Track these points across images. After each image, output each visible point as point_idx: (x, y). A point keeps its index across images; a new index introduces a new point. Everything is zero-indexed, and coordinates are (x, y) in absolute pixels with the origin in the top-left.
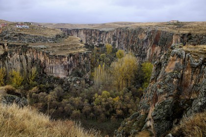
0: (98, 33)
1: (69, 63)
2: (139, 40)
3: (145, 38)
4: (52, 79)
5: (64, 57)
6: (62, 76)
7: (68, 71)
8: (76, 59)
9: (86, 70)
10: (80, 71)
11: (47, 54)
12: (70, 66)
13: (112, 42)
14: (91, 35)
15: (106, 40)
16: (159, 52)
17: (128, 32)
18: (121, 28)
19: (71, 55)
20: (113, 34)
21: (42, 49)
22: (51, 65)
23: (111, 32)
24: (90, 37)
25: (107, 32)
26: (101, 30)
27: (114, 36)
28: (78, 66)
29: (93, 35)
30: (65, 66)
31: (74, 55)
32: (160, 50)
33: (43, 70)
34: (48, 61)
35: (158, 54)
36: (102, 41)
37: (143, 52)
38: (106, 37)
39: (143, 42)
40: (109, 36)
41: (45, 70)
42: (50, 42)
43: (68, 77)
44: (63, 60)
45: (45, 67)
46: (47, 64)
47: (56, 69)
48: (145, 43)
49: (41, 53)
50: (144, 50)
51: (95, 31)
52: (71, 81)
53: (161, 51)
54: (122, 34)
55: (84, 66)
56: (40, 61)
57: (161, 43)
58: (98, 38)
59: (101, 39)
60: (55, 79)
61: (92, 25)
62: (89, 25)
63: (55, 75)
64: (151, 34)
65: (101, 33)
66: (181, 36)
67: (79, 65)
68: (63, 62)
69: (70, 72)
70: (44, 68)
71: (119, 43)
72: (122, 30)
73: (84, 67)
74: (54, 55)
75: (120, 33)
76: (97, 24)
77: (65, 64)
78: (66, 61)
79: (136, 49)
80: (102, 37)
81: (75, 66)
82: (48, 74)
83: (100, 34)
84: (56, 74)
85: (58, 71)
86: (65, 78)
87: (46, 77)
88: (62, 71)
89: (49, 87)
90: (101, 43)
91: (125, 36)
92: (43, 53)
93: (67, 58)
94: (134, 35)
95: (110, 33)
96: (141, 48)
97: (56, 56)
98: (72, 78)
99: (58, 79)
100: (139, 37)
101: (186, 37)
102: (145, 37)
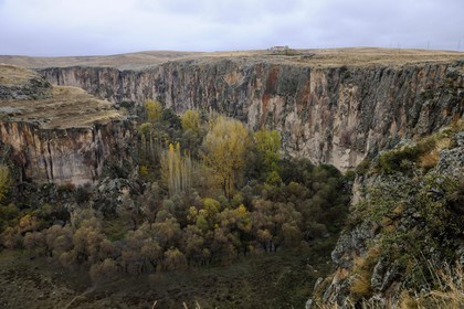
0: (114, 76)
1: (94, 145)
2: (227, 87)
3: (241, 81)
4: (54, 192)
5: (82, 131)
6: (78, 181)
7: (96, 167)
8: (109, 137)
9: (131, 161)
10: (120, 164)
11: (32, 127)
12: (98, 153)
13: (155, 95)
14: (97, 81)
15: (140, 92)
16: (280, 108)
17: (198, 70)
18: (175, 64)
19: (98, 126)
20: (156, 77)
21: (11, 115)
22: (47, 155)
23: (151, 72)
24: (94, 86)
25: (140, 74)
26: (122, 70)
27: (158, 82)
28: (113, 153)
29: (102, 81)
30: (87, 155)
31: (105, 126)
32: (282, 104)
33: (23, 171)
34: (38, 145)
35: (278, 112)
36: (127, 95)
37: (239, 111)
38: (137, 85)
39: (237, 91)
40: (145, 81)
41: (28, 172)
42: (19, 97)
43: (96, 183)
44: (81, 139)
45: (28, 162)
46: (34, 153)
47: (61, 165)
48: (242, 93)
49: (15, 126)
50: (241, 107)
51: (106, 72)
52: (107, 191)
53: (285, 106)
54: (180, 76)
55: (127, 150)
56: (12, 149)
57: (282, 90)
58: (116, 88)
59: (125, 91)
60: (61, 191)
61: (87, 59)
62: (77, 58)
63: (59, 182)
64: (255, 72)
65: (121, 75)
66: (328, 72)
67: (116, 150)
68: (80, 145)
69: (99, 169)
70: (26, 165)
71: (173, 97)
72: (178, 69)
73: (128, 153)
74: (55, 130)
75: (175, 74)
76: (100, 57)
77: (87, 149)
78: (88, 142)
79: (224, 106)
80: (125, 84)
81: (107, 153)
82: (40, 182)
83: (120, 77)
84: (62, 178)
85: (66, 170)
86: (87, 186)
87: (34, 190)
88: (80, 167)
89: (53, 214)
90: (125, 99)
91: (188, 80)
92: (20, 126)
93: (90, 135)
94: (214, 75)
95: (147, 75)
96: (235, 105)
97: (62, 131)
98: (107, 182)
99: (69, 189)
100: (228, 80)
101: (337, 74)
102: (240, 79)
